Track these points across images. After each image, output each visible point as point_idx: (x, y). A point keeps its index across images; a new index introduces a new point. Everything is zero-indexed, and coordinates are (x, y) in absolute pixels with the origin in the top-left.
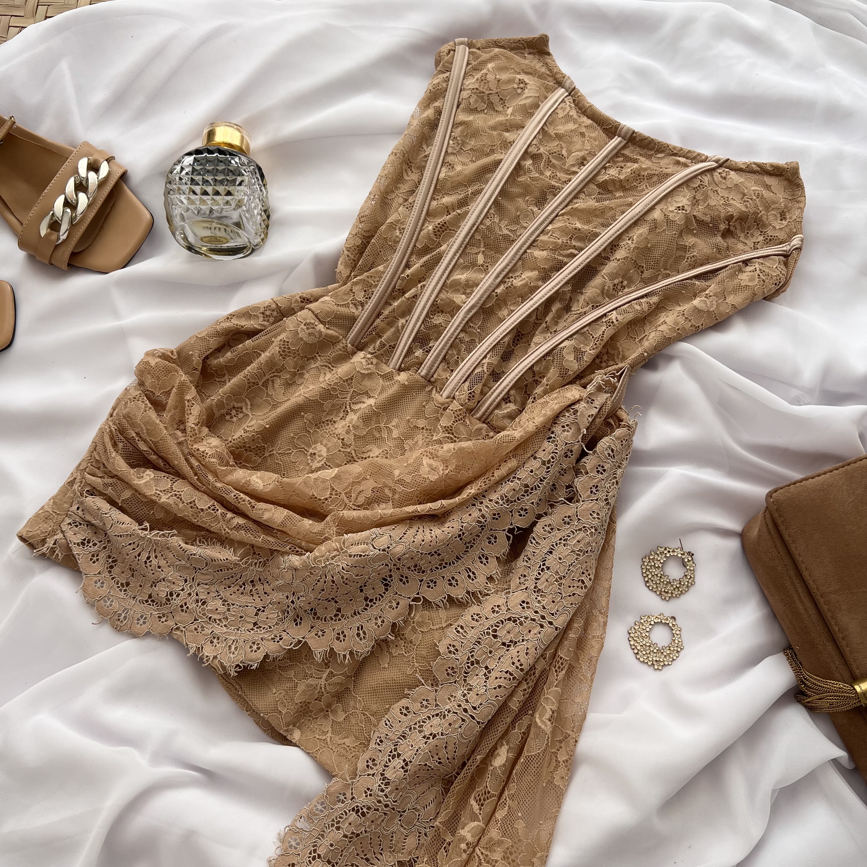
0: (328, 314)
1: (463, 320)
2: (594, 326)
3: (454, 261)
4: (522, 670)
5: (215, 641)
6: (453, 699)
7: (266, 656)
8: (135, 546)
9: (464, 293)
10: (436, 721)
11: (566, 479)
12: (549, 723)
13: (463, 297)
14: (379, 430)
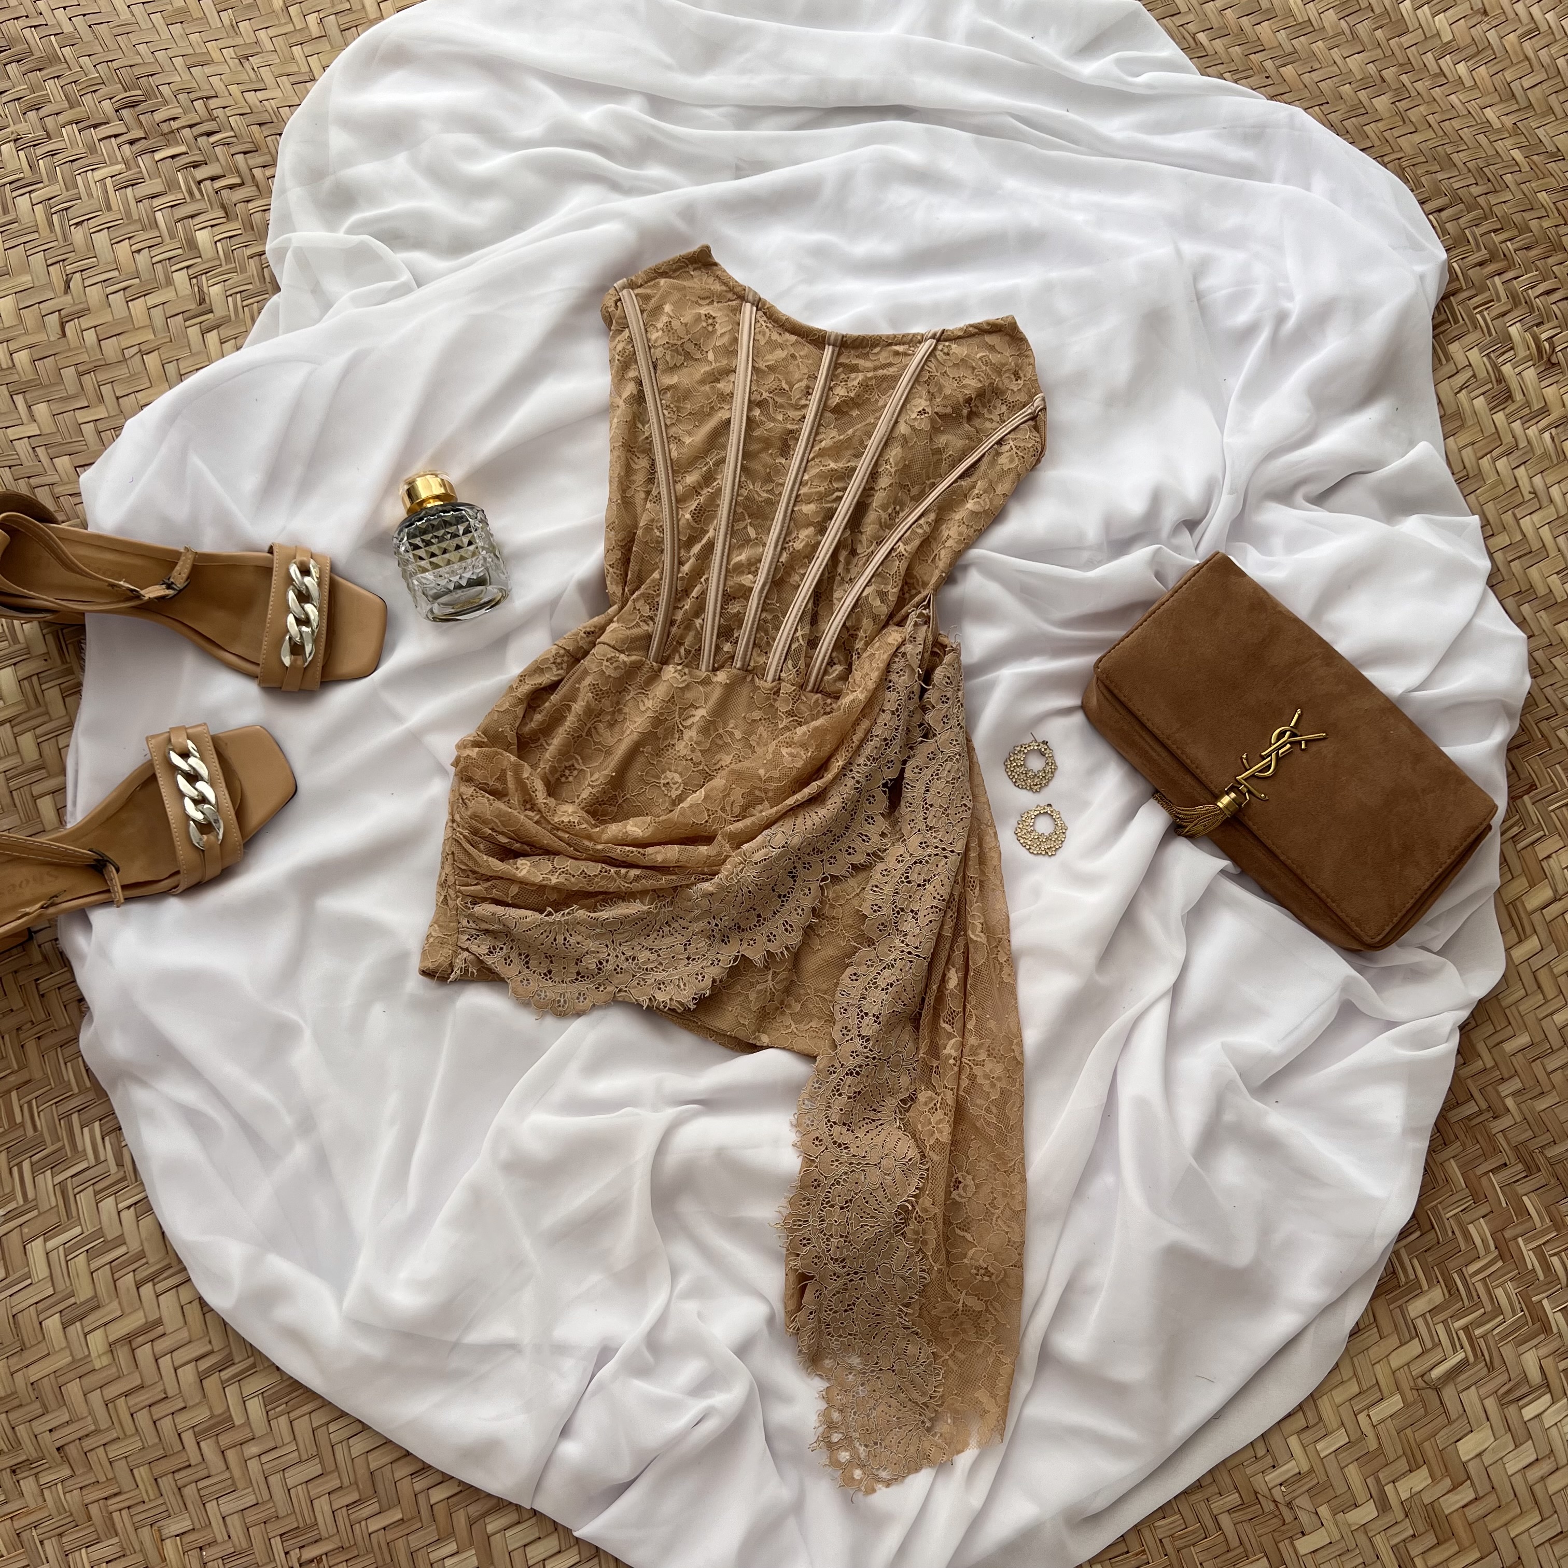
0: (623, 641)
1: (759, 600)
2: (886, 563)
3: (727, 543)
4: (944, 900)
5: (662, 986)
6: (893, 949)
7: (714, 981)
8: (547, 933)
9: (749, 573)
10: (887, 972)
11: (917, 719)
12: (982, 935)
13: (750, 576)
14: (720, 736)
